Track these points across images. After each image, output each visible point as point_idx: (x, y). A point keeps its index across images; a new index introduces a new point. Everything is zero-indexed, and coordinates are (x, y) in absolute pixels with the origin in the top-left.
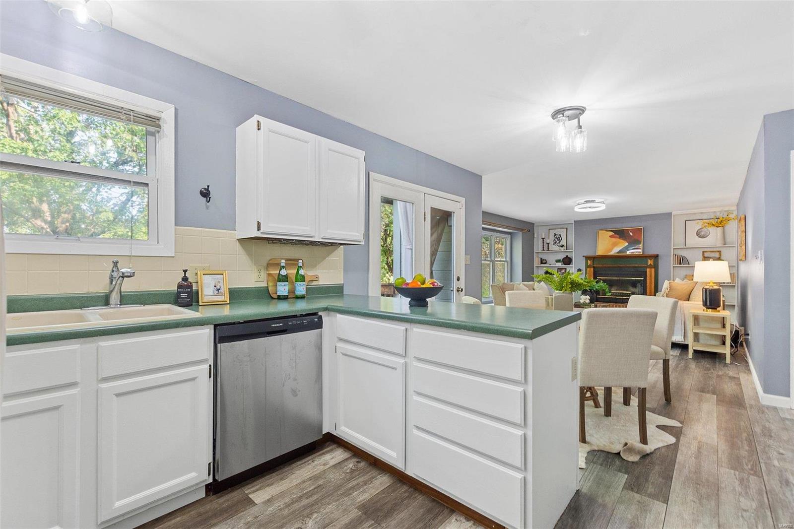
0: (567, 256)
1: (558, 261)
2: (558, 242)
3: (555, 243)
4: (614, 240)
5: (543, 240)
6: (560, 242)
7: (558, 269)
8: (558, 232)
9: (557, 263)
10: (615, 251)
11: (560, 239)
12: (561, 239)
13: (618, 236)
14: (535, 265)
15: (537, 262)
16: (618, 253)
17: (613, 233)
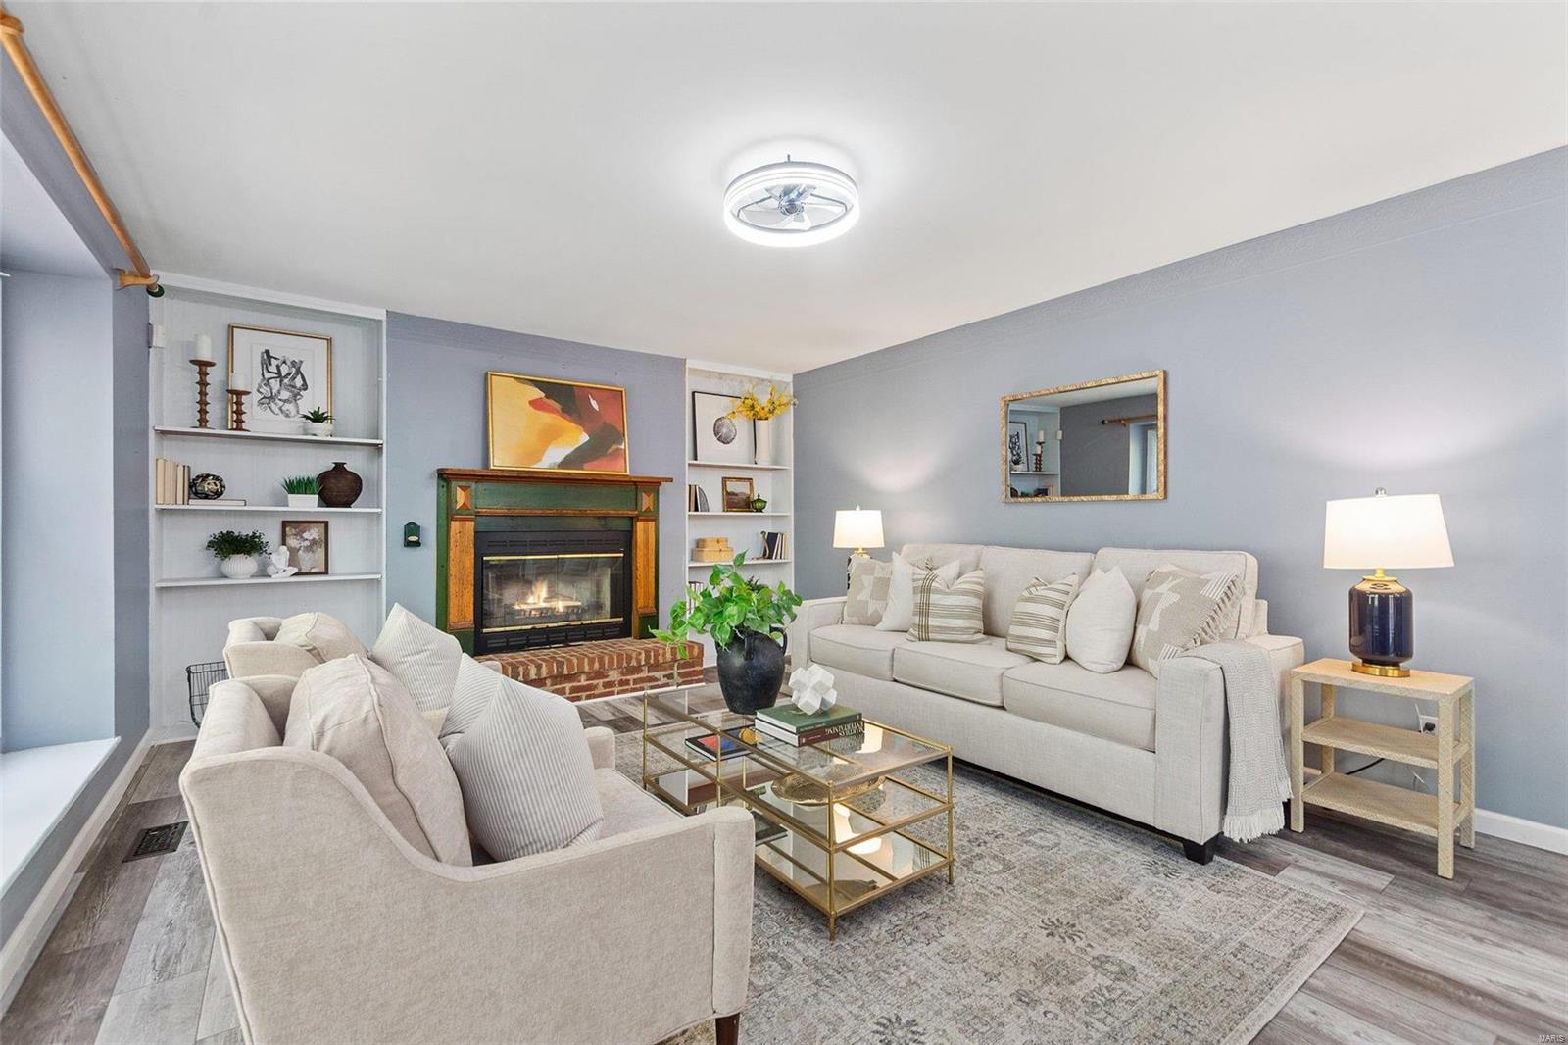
0: (339, 467)
1: (296, 487)
2: (285, 395)
3: (272, 398)
4: (546, 418)
5: (203, 374)
6: (296, 397)
7: (285, 524)
8: (285, 348)
9: (291, 497)
10: (550, 459)
11: (298, 382)
12: (305, 387)
13: (557, 406)
14: (153, 507)
15: (163, 488)
16: (561, 465)
17: (543, 395)
